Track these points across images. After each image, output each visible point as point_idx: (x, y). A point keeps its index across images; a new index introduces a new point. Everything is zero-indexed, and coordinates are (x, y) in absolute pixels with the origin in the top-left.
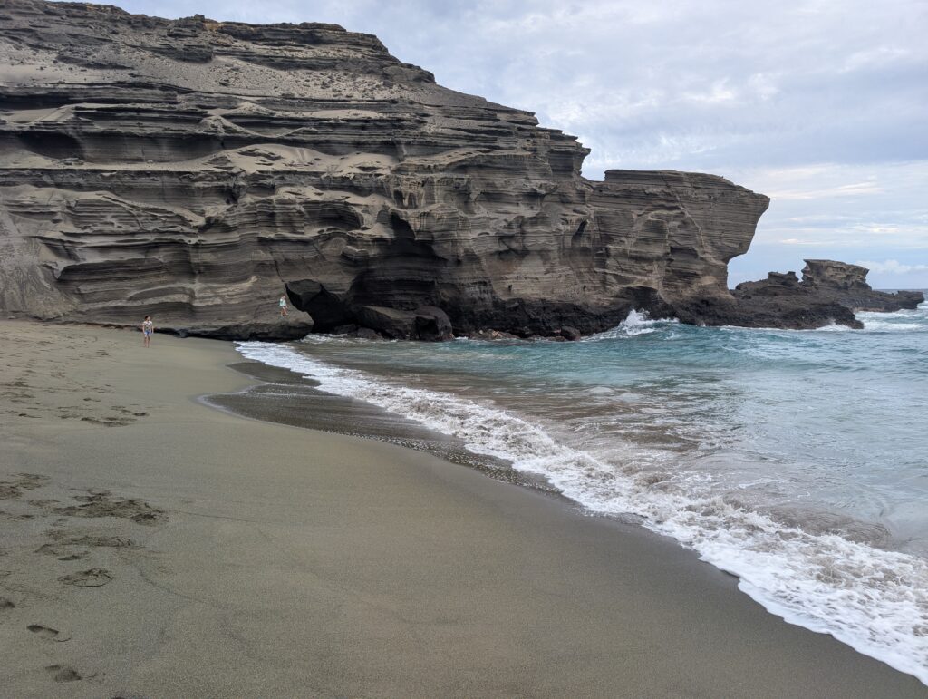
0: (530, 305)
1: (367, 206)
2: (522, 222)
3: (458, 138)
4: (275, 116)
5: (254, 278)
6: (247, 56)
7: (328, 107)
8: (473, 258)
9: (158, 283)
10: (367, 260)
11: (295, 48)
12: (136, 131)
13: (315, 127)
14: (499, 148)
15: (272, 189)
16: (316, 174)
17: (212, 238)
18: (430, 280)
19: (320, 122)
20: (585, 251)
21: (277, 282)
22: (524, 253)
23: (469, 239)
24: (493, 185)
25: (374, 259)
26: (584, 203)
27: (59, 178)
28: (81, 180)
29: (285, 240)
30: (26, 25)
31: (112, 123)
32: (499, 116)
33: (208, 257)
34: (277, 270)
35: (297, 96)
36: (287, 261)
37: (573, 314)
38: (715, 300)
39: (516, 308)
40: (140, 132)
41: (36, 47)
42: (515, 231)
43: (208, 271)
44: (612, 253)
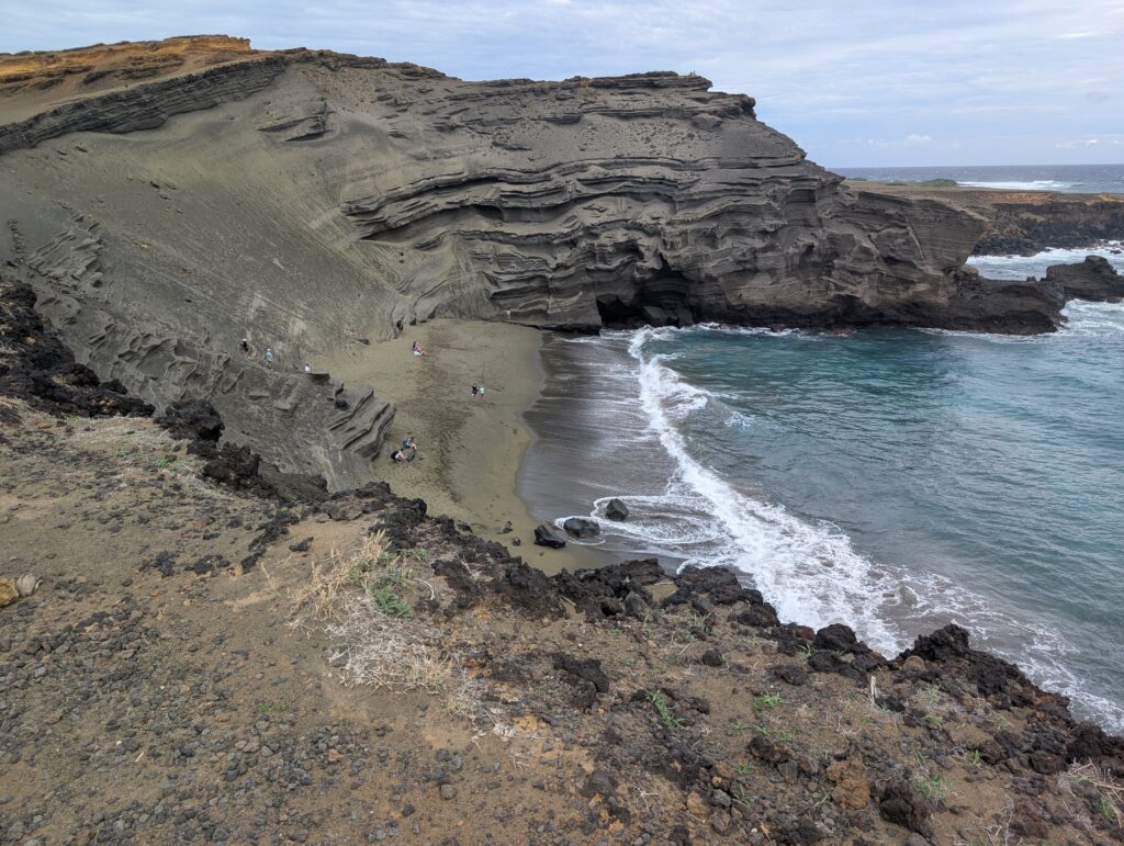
0: (752, 309)
1: (649, 246)
2: (754, 252)
4: (609, 175)
5: (581, 293)
7: (641, 164)
8: (711, 278)
9: (533, 298)
10: (643, 281)
12: (528, 206)
14: (749, 195)
15: (596, 236)
16: (626, 221)
17: (559, 274)
18: (684, 292)
19: (635, 178)
20: (815, 264)
21: (593, 295)
22: (755, 271)
23: (709, 267)
24: (739, 224)
25: (649, 280)
26: (821, 226)
27: (492, 235)
28: (501, 238)
33: (557, 284)
34: (594, 288)
35: (626, 155)
36: (599, 282)
37: (785, 315)
38: (924, 303)
39: (742, 309)
42: (748, 257)
43: (557, 292)
44: (836, 266)
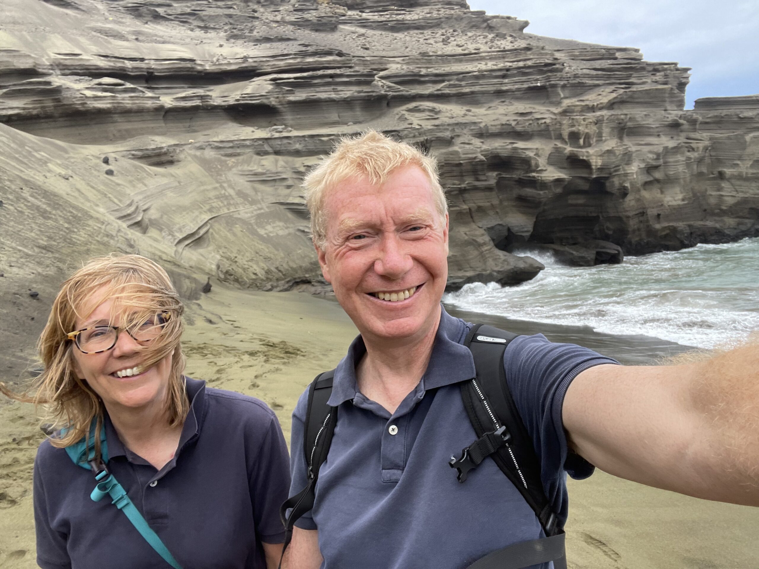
1: (537, 149)
3: (597, 77)
4: (422, 73)
6: (364, 24)
7: (460, 61)
10: (546, 201)
11: (399, 12)
12: (333, 96)
13: (458, 80)
14: (633, 84)
15: (449, 141)
18: (594, 215)
19: (463, 75)
22: (665, 182)
23: (633, 172)
24: (635, 119)
26: (695, 130)
27: (277, 145)
28: (298, 146)
29: (475, 189)
30: (188, 10)
31: (309, 90)
32: (618, 55)
34: (472, 217)
35: (431, 54)
36: (479, 208)
39: (666, 235)
40: (338, 96)
41: (205, 28)
42: (660, 161)
44: (727, 176)
